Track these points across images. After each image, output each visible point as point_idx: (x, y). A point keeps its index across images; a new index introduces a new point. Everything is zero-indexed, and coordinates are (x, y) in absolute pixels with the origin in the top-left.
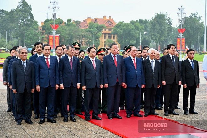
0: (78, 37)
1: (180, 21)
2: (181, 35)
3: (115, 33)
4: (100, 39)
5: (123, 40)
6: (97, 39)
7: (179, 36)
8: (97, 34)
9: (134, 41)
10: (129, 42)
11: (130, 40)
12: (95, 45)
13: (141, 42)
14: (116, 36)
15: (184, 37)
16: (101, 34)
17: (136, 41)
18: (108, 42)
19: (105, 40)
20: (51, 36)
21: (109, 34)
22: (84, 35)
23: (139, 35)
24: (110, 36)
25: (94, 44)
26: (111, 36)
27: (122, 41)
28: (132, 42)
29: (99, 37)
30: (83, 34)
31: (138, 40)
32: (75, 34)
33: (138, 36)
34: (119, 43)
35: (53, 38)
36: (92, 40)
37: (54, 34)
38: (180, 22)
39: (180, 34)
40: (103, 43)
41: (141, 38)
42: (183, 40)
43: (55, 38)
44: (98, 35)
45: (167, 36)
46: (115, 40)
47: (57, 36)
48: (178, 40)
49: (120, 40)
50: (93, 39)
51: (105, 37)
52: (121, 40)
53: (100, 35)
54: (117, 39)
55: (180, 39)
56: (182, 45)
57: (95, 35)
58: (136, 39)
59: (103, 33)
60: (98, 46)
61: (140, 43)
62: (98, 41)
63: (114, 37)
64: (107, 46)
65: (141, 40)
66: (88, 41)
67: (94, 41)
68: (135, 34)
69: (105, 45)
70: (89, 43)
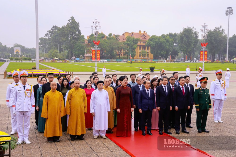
0: (117, 49)
1: (203, 36)
2: (204, 48)
3: (149, 45)
4: (136, 50)
5: (156, 51)
7: (203, 49)
8: (133, 46)
10: (160, 53)
11: (161, 51)
12: (132, 55)
13: (170, 52)
14: (149, 48)
15: (207, 50)
17: (166, 52)
18: (143, 52)
19: (140, 51)
20: (94, 50)
21: (143, 46)
22: (122, 47)
23: (169, 47)
25: (130, 55)
26: (146, 48)
27: (154, 52)
29: (135, 49)
30: (122, 46)
31: (168, 51)
32: (114, 46)
33: (168, 48)
34: (152, 54)
35: (95, 52)
36: (129, 52)
37: (96, 49)
38: (203, 37)
39: (203, 48)
40: (139, 54)
41: (171, 49)
42: (206, 53)
43: (97, 52)
44: (134, 47)
45: (193, 47)
46: (149, 51)
47: (98, 50)
48: (202, 53)
50: (130, 50)
51: (140, 48)
52: (154, 51)
53: (136, 47)
54: (151, 50)
55: (203, 52)
56: (205, 56)
57: (131, 47)
58: (166, 50)
59: (138, 46)
60: (134, 56)
61: (170, 53)
62: (134, 52)
63: (148, 49)
64: (142, 56)
65: (171, 51)
66: (126, 52)
67: (131, 52)
68: (166, 46)
69: (140, 56)
70: (127, 54)
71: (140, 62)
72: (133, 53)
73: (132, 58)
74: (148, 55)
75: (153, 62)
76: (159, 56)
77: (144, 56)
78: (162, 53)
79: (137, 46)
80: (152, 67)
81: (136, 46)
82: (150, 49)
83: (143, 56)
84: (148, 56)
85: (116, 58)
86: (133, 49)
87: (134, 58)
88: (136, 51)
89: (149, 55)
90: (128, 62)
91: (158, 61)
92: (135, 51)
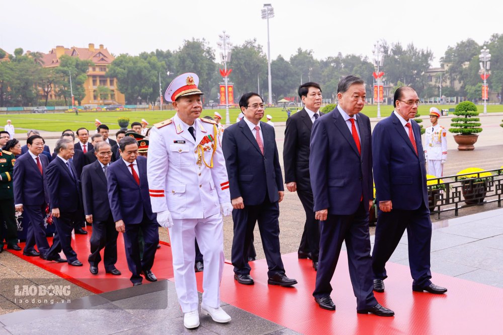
0: (40, 84)
1: (223, 57)
2: (226, 79)
3: (113, 76)
4: (85, 85)
5: (129, 87)
6: (79, 86)
7: (224, 81)
8: (78, 77)
9: (149, 88)
10: (140, 91)
11: (141, 86)
12: (76, 97)
13: (161, 89)
14: (115, 80)
15: (232, 84)
16: (85, 77)
17: (152, 89)
18: (102, 91)
19: (95, 88)
21: (101, 76)
22: (51, 79)
23: (158, 78)
24: (103, 80)
25: (72, 95)
26: (107, 80)
27: (126, 89)
28: (146, 90)
29: (83, 83)
30: (51, 77)
32: (32, 77)
33: (156, 80)
34: (122, 93)
36: (68, 89)
38: (223, 59)
39: (224, 79)
40: (92, 94)
41: (162, 83)
42: (230, 89)
44: (80, 79)
45: (207, 79)
46: (115, 87)
48: (223, 89)
49: (123, 87)
50: (70, 86)
51: (94, 82)
52: (125, 88)
53: (83, 78)
54: (119, 86)
55: (225, 87)
56: (228, 96)
57: (73, 78)
58: (152, 85)
59: (89, 76)
60: (82, 98)
61: (160, 91)
62: (80, 90)
63: (112, 82)
64: (99, 99)
65: (161, 86)
66: (61, 90)
67: (73, 90)
68: (151, 76)
69: (95, 97)
70: (63, 93)
71: (97, 111)
72: (79, 92)
73: (76, 102)
74: (113, 96)
75: (126, 111)
76: (138, 97)
77: (105, 99)
78: (143, 91)
79: (87, 77)
80: (123, 120)
81: (84, 77)
82: (117, 83)
83: (101, 99)
84: (114, 98)
85: (38, 103)
86: (78, 84)
87: (82, 102)
88: (86, 89)
89: (116, 96)
90: (68, 112)
91: (135, 108)
92: (82, 87)
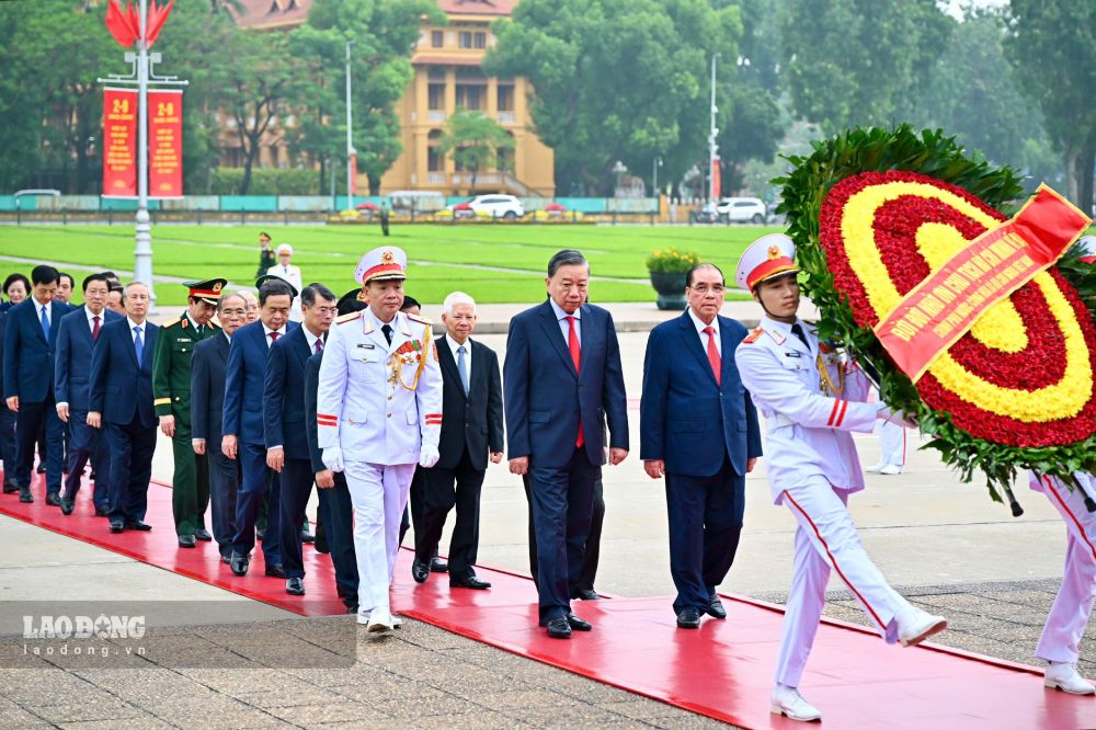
0: (228, 97)
3: (515, 67)
4: (398, 109)
5: (582, 119)
6: (376, 112)
8: (376, 74)
9: (666, 124)
10: (627, 134)
11: (633, 116)
12: (366, 157)
13: (715, 131)
14: (521, 89)
16: (404, 73)
17: (676, 128)
18: (464, 131)
19: (437, 119)
21: (463, 70)
22: (271, 80)
23: (703, 84)
24: (470, 82)
25: (351, 150)
26: (485, 87)
27: (569, 129)
28: (652, 133)
29: (396, 97)
30: (273, 72)
31: (692, 116)
32: (203, 72)
33: (695, 91)
34: (548, 143)
36: (335, 123)
40: (423, 143)
41: (719, 102)
43: (152, 112)
44: (385, 79)
45: (912, 87)
46: (518, 117)
49: (554, 120)
50: (345, 110)
51: (435, 92)
52: (563, 121)
53: (396, 78)
54: (536, 114)
57: (359, 77)
58: (678, 110)
59: (418, 66)
60: (387, 165)
61: (711, 140)
62: (380, 128)
63: (505, 96)
64: (450, 165)
65: (717, 115)
66: (306, 127)
67: (354, 129)
68: (676, 70)
69: (434, 160)
70: (314, 143)
72: (376, 136)
73: (363, 180)
74: (505, 153)
75: (575, 222)
76: (612, 163)
77: (474, 170)
78: (640, 135)
79: (411, 71)
80: (675, 262)
81: (398, 70)
82: (529, 97)
83: (458, 167)
84: (512, 168)
85: (211, 182)
86: (377, 100)
87: (385, 180)
88: (402, 122)
89: (519, 157)
90: (342, 222)
91: (613, 213)
92: (387, 113)
